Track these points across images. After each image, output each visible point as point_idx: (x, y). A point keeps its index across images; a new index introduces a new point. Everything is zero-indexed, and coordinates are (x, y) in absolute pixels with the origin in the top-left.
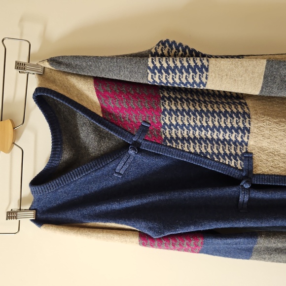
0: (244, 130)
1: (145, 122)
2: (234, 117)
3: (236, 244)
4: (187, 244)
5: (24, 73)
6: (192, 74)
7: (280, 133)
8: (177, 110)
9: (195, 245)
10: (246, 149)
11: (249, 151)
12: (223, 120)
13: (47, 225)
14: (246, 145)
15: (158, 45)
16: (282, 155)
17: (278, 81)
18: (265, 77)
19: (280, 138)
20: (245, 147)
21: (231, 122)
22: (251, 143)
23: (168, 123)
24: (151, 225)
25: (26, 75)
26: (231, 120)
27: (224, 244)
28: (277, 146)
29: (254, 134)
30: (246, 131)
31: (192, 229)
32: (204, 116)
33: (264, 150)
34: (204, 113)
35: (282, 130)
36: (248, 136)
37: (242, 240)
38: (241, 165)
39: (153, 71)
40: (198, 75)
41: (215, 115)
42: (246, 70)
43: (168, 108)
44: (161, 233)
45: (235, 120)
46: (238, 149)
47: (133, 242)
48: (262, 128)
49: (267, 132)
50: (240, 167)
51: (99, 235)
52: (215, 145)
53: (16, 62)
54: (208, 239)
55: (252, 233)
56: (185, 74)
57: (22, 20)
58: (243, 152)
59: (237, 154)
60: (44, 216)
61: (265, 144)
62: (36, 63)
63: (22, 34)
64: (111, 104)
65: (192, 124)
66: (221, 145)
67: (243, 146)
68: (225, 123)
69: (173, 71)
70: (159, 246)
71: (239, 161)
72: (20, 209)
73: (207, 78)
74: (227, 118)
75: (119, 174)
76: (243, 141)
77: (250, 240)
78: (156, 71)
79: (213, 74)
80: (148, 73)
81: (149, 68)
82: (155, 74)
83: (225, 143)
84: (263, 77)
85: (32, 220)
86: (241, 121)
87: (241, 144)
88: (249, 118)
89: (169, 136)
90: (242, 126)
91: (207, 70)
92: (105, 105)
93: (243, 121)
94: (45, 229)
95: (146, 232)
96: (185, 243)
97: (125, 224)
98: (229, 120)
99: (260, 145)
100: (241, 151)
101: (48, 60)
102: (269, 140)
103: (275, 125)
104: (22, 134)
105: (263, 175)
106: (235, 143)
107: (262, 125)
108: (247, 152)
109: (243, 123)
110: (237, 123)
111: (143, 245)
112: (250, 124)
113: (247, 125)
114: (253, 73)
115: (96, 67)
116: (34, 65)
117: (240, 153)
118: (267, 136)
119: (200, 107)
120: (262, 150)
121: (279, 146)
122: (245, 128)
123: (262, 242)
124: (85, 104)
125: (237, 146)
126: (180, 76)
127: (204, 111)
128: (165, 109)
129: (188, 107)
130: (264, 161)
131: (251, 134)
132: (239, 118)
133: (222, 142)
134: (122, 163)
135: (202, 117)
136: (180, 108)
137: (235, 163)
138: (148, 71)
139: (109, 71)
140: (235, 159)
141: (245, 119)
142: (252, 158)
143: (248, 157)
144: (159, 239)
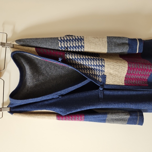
0: (102, 66)
2: (97, 60)
3: (98, 118)
4: (77, 119)
5: (4, 47)
6: (77, 42)
7: (117, 67)
9: (81, 119)
10: (104, 73)
11: (105, 74)
12: (92, 62)
13: (15, 113)
14: (104, 71)
16: (119, 77)
17: (113, 44)
18: (108, 42)
19: (118, 69)
20: (103, 72)
21: (96, 63)
22: (106, 71)
24: (61, 110)
25: (5, 48)
26: (96, 62)
27: (93, 118)
28: (117, 73)
29: (106, 67)
30: (103, 66)
31: (79, 110)
32: (84, 60)
33: (111, 74)
34: (84, 59)
35: (118, 65)
36: (104, 68)
37: (101, 116)
38: (101, 80)
39: (61, 42)
40: (80, 42)
41: (89, 60)
42: (99, 40)
43: (68, 58)
44: (65, 113)
45: (98, 62)
46: (100, 73)
47: (54, 119)
48: (110, 65)
49: (112, 66)
50: (100, 81)
51: (39, 117)
52: (91, 71)
53: (1, 42)
54: (86, 116)
56: (74, 42)
57: (3, 24)
58: (102, 74)
59: (99, 75)
60: (14, 110)
61: (111, 72)
62: (10, 43)
63: (4, 30)
66: (93, 71)
67: (102, 72)
68: (93, 63)
69: (69, 41)
70: (65, 120)
71: (100, 78)
72: (3, 107)
73: (84, 43)
74: (94, 61)
76: (102, 70)
77: (104, 115)
78: (62, 41)
79: (86, 42)
80: (59, 43)
82: (62, 43)
83: (95, 70)
84: (107, 43)
85: (8, 112)
86: (100, 62)
87: (102, 71)
88: (104, 60)
90: (101, 64)
93: (101, 62)
94: (14, 115)
95: (59, 113)
96: (76, 118)
97: (50, 110)
98: (95, 62)
99: (110, 72)
100: (101, 74)
101: (15, 41)
102: (113, 70)
103: (115, 63)
104: (4, 74)
105: (110, 85)
106: (99, 70)
107: (110, 64)
108: (104, 75)
109: (101, 63)
110: (99, 63)
111: (58, 119)
112: (104, 63)
113: (103, 64)
114: (102, 41)
115: (36, 42)
116: (9, 44)
117: (101, 75)
118: (112, 68)
119: (83, 57)
120: (110, 74)
121: (118, 73)
122: (102, 65)
123: (109, 116)
125: (100, 72)
126: (75, 43)
127: (84, 58)
129: (77, 57)
130: (111, 79)
131: (105, 67)
132: (100, 61)
133: (93, 69)
135: (83, 61)
136: (74, 58)
137: (98, 79)
138: (59, 42)
139: (42, 43)
140: (99, 77)
141: (102, 61)
142: (106, 77)
143: (104, 77)
144: (65, 116)
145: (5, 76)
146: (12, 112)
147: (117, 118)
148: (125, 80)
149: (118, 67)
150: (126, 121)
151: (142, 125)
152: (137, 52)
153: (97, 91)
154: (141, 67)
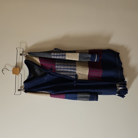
1: (51, 67)
6: (62, 56)
8: (59, 64)
15: (54, 49)
16: (84, 75)
17: (82, 58)
22: (77, 72)
23: (57, 68)
25: (22, 56)
28: (83, 73)
29: (77, 70)
33: (80, 74)
34: (66, 65)
42: (75, 55)
43: (57, 64)
47: (49, 96)
49: (80, 70)
50: (74, 78)
52: (69, 73)
55: (76, 93)
56: (60, 56)
57: (21, 43)
61: (80, 72)
63: (21, 46)
64: (43, 63)
65: (63, 68)
69: (58, 56)
72: (21, 89)
75: (45, 80)
76: (75, 72)
78: (54, 56)
81: (52, 55)
83: (71, 72)
84: (79, 57)
85: (24, 91)
88: (76, 66)
89: (57, 71)
91: (65, 56)
92: (41, 63)
95: (52, 93)
98: (71, 67)
101: (28, 53)
103: (82, 68)
106: (73, 72)
107: (79, 68)
110: (73, 68)
113: (76, 68)
115: (39, 55)
116: (24, 54)
117: (74, 75)
120: (79, 74)
122: (75, 69)
123: (79, 95)
124: (37, 63)
128: (56, 64)
129: (62, 64)
130: (80, 76)
132: (74, 66)
134: (46, 77)
136: (60, 64)
139: (43, 55)
142: (77, 76)
143: (76, 75)
144: (55, 94)
145: (22, 72)
146: (26, 92)
147: (83, 96)
148: (88, 77)
149: (84, 70)
150: (88, 98)
151: (97, 101)
152: (95, 61)
153: (73, 83)
154: (96, 70)
